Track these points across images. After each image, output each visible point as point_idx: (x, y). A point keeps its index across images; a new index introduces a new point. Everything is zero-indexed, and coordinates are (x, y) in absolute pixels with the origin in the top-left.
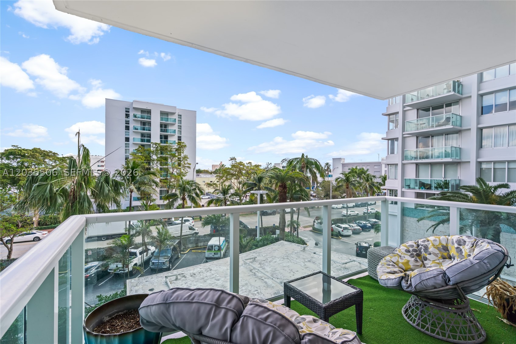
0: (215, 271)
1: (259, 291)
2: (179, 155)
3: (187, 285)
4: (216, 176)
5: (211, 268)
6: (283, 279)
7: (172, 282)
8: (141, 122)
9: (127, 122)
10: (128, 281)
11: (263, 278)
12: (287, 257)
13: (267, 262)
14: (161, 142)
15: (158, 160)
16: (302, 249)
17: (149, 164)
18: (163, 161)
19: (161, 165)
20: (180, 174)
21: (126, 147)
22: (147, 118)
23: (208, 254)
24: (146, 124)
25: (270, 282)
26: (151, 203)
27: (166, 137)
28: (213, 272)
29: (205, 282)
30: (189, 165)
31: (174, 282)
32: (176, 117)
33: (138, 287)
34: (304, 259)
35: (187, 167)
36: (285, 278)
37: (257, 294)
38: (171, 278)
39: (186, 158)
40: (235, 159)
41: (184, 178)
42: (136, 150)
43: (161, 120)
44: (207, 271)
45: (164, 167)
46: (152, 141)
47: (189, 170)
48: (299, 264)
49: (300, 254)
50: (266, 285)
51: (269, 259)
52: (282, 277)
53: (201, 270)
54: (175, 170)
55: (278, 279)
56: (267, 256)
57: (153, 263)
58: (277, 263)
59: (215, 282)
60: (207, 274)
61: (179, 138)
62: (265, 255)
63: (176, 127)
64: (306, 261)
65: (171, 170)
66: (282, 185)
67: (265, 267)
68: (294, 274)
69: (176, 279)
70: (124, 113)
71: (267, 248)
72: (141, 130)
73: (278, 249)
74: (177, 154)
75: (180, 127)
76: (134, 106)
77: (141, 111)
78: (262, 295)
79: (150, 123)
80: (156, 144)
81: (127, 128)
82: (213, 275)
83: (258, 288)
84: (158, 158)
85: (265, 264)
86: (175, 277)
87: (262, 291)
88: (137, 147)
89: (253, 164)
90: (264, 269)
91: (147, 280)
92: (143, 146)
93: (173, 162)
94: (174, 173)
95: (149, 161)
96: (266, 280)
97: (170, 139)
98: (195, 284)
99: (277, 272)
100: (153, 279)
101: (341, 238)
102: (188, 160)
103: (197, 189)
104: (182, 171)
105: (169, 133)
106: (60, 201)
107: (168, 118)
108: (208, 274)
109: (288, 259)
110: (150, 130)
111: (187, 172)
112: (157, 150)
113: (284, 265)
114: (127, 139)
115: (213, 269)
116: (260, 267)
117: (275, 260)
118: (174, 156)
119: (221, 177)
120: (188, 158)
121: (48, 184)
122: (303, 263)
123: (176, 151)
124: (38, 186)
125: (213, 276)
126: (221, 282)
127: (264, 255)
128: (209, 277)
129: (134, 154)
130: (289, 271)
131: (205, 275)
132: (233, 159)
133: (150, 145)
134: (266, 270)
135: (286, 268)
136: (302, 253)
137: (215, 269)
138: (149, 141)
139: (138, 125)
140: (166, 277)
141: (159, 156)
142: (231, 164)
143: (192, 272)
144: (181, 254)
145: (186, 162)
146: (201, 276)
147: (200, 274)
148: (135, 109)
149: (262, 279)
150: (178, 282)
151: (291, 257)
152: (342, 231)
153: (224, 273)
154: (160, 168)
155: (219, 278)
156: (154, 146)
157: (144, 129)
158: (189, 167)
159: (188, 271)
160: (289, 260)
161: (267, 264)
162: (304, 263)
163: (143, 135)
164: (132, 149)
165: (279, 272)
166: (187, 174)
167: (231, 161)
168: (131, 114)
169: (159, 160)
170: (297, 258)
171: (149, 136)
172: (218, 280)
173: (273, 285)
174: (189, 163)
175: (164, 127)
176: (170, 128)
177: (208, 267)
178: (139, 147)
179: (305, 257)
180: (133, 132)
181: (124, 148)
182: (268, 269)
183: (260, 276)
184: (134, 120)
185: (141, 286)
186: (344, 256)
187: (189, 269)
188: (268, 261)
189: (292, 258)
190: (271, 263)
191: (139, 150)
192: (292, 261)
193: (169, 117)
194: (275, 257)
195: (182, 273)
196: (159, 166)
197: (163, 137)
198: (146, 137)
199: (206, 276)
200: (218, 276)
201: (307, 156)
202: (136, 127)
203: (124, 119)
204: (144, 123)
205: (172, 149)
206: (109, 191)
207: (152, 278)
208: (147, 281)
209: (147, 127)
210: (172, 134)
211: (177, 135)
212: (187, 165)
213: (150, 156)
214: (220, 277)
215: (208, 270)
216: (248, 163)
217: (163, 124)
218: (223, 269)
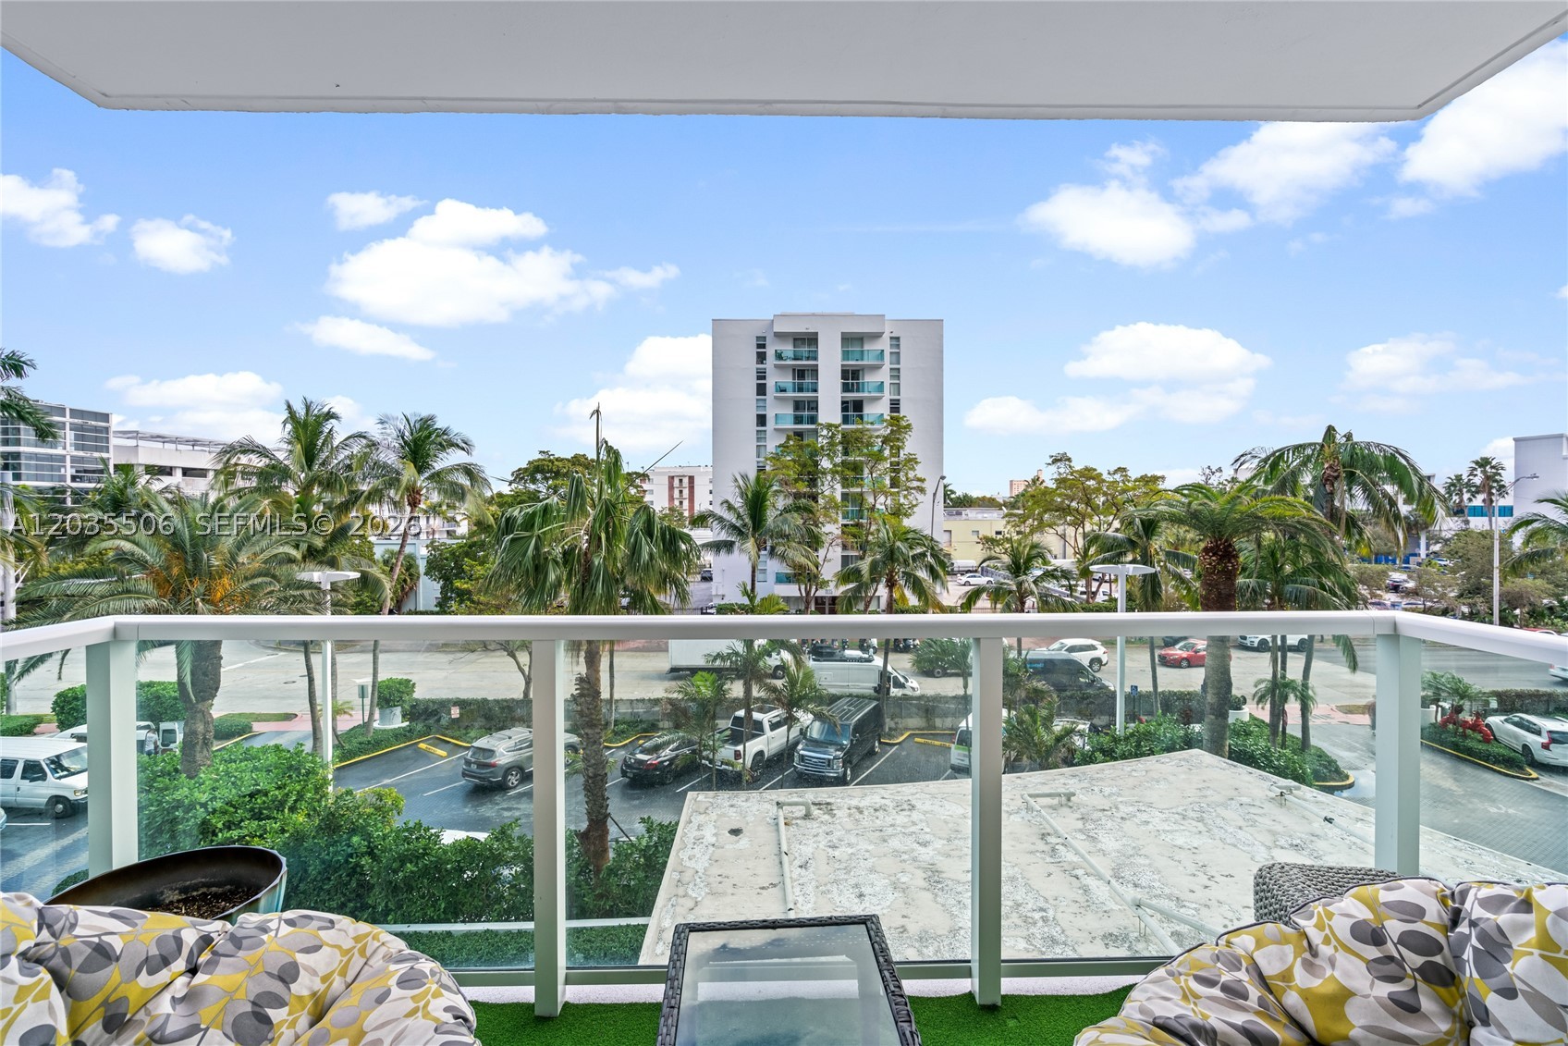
0: (925, 813)
1: (1051, 914)
2: (892, 455)
3: (829, 838)
4: (1006, 516)
5: (913, 802)
6: (1159, 892)
7: (794, 822)
8: (794, 370)
9: (761, 375)
10: (690, 795)
11: (1080, 872)
12: (1200, 815)
13: (1112, 817)
14: (846, 420)
15: (834, 472)
16: (1273, 795)
17: (813, 482)
18: (851, 472)
19: (843, 487)
20: (898, 512)
21: (758, 439)
22: (808, 359)
23: (959, 755)
24: (805, 375)
25: (1100, 891)
26: (817, 590)
27: (858, 406)
28: (915, 816)
29: (885, 841)
30: (918, 484)
31: (798, 821)
32: (884, 344)
33: (707, 818)
34: (1273, 833)
35: (914, 488)
36: (1167, 891)
37: (1040, 923)
38: (794, 808)
39: (912, 461)
40: (1069, 460)
41: (907, 522)
42: (779, 446)
43: (843, 359)
44: (899, 807)
45: (852, 490)
46: (820, 421)
47: (920, 497)
48: (1246, 848)
49: (1260, 811)
50: (1081, 899)
51: (1125, 810)
52: (1157, 884)
53: (883, 801)
54: (882, 499)
55: (1136, 886)
56: (1119, 795)
57: (802, 758)
58: (1150, 827)
59: (913, 850)
60: (897, 817)
61: (895, 406)
62: (1115, 790)
63: (884, 376)
64: (1282, 842)
65: (871, 500)
66: (1217, 546)
67: (1102, 836)
68: (1209, 883)
69: (807, 816)
70: (755, 350)
71: (1129, 769)
72: (794, 391)
73: (1171, 778)
74: (887, 453)
75: (896, 373)
76: (777, 329)
77: (795, 339)
78: (1058, 929)
79: (815, 371)
80: (829, 426)
81: (761, 390)
82: (914, 823)
83: (1051, 901)
84: (835, 465)
85: (1103, 822)
86: (801, 811)
87: (1059, 916)
88: (783, 441)
89: (1134, 474)
90: (1094, 839)
91: (734, 802)
92: (799, 434)
93: (874, 475)
94: (878, 506)
95: (811, 475)
96: (1091, 882)
97: (870, 411)
98: (853, 840)
99: (1141, 861)
100: (749, 804)
101: (1534, 775)
102: (918, 467)
103: (929, 554)
104: (902, 500)
105: (866, 394)
106: (554, 577)
107: (862, 351)
108: (901, 819)
109: (1200, 820)
110: (816, 391)
111: (914, 503)
112: (832, 444)
113: (1180, 842)
114: (762, 420)
115: (918, 805)
116: (1080, 831)
117: (1144, 817)
118: (878, 457)
119: (1023, 519)
120: (916, 463)
121: (531, 537)
122: (1263, 849)
123: (883, 442)
124: (513, 540)
125: (913, 829)
126: (931, 853)
127: (1107, 791)
128: (899, 829)
129: (776, 458)
130: (1192, 869)
131: (889, 820)
132: (1060, 460)
133: (816, 431)
134: (1099, 846)
135: (1182, 855)
136: (1272, 809)
137: (927, 807)
138: (813, 420)
139: (788, 380)
140: (778, 804)
141: (838, 460)
142: (1056, 476)
143: (854, 802)
144: (880, 743)
145: (911, 474)
146: (877, 821)
147: (878, 813)
148: (780, 336)
149: (1074, 873)
150: (808, 823)
151: (1218, 816)
152: (1546, 747)
153: (950, 825)
154: (843, 494)
155: (928, 837)
156: (825, 432)
157: (801, 390)
158: (922, 490)
159: (846, 800)
160: (1205, 825)
161: (1110, 824)
162: (1269, 848)
163: (798, 405)
164: (772, 444)
165: (1147, 862)
166: (915, 509)
167: (1053, 468)
168: (770, 352)
169: (837, 472)
170: (1241, 823)
171: (813, 405)
172: (925, 844)
173: (1111, 905)
174: (919, 476)
175: (851, 377)
176: (869, 379)
177: (906, 798)
178: (789, 438)
179: (1278, 828)
180: (775, 397)
181: (755, 443)
182: (1109, 843)
183: (1070, 863)
184: (776, 366)
185: (714, 816)
186: (1487, 858)
187: (849, 792)
188: (1119, 815)
189: (1218, 821)
190: (1128, 825)
191: (787, 447)
192: (1216, 830)
193: (866, 347)
194: (1150, 805)
195: (828, 800)
196: (839, 489)
197: (851, 407)
198: (805, 410)
199: (891, 825)
200: (927, 830)
201: (1349, 436)
202: (782, 385)
203: (752, 365)
204: (800, 373)
205: (871, 437)
206: (651, 556)
207: (747, 800)
208: (732, 806)
209: (808, 380)
210: (872, 394)
211: (887, 395)
212: (915, 484)
213: (816, 464)
214: (934, 835)
215: (905, 806)
216: (1115, 472)
217: (850, 369)
218: (950, 813)
